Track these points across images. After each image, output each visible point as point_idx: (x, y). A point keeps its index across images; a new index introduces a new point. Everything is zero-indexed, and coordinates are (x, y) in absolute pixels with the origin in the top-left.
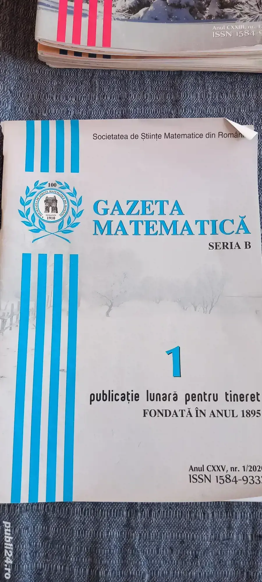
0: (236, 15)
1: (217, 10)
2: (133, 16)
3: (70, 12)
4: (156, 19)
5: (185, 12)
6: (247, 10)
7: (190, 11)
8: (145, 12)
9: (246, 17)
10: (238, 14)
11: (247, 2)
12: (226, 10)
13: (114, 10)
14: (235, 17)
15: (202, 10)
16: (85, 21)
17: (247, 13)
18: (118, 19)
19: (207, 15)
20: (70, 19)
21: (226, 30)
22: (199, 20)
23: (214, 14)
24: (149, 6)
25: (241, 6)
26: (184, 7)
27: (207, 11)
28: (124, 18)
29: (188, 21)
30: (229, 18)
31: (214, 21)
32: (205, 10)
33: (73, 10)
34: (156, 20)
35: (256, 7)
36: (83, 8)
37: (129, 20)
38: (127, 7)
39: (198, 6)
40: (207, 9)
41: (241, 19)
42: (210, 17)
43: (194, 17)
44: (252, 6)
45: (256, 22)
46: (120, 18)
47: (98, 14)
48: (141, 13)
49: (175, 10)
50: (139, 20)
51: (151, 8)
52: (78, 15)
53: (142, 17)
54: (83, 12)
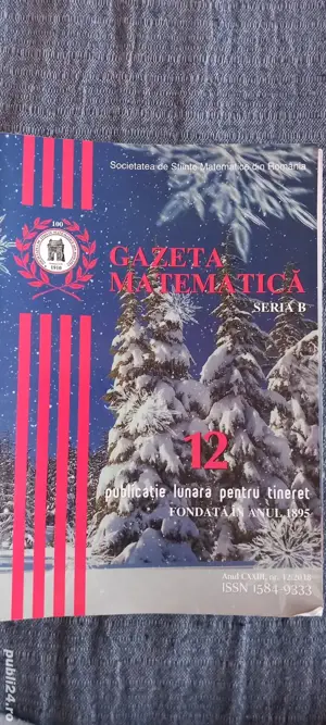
0: (254, 556)
1: (229, 545)
2: (116, 559)
3: (29, 567)
4: (146, 561)
5: (186, 546)
6: (269, 548)
7: (193, 546)
8: (132, 550)
9: (267, 560)
10: (257, 553)
11: (269, 533)
12: (242, 547)
13: (89, 552)
14: (252, 558)
15: (209, 546)
16: (49, 576)
17: (268, 553)
18: (95, 567)
19: (215, 554)
20: (29, 577)
21: (240, 580)
22: (204, 562)
23: (225, 553)
24: (137, 541)
25: (261, 539)
26: (185, 540)
27: (215, 548)
28: (102, 563)
29: (190, 563)
30: (245, 560)
31: (225, 564)
32: (213, 545)
33: (32, 561)
34: (146, 563)
35: (281, 542)
36: (47, 555)
37: (109, 566)
38: (107, 544)
39: (203, 538)
40: (216, 543)
41: (261, 562)
42: (219, 556)
43: (197, 556)
44: (275, 540)
45: (280, 570)
46: (97, 564)
47: (67, 561)
48: (126, 553)
49: (172, 546)
50: (124, 564)
51: (140, 543)
52: (39, 568)
53: (128, 559)
54: (47, 562)
